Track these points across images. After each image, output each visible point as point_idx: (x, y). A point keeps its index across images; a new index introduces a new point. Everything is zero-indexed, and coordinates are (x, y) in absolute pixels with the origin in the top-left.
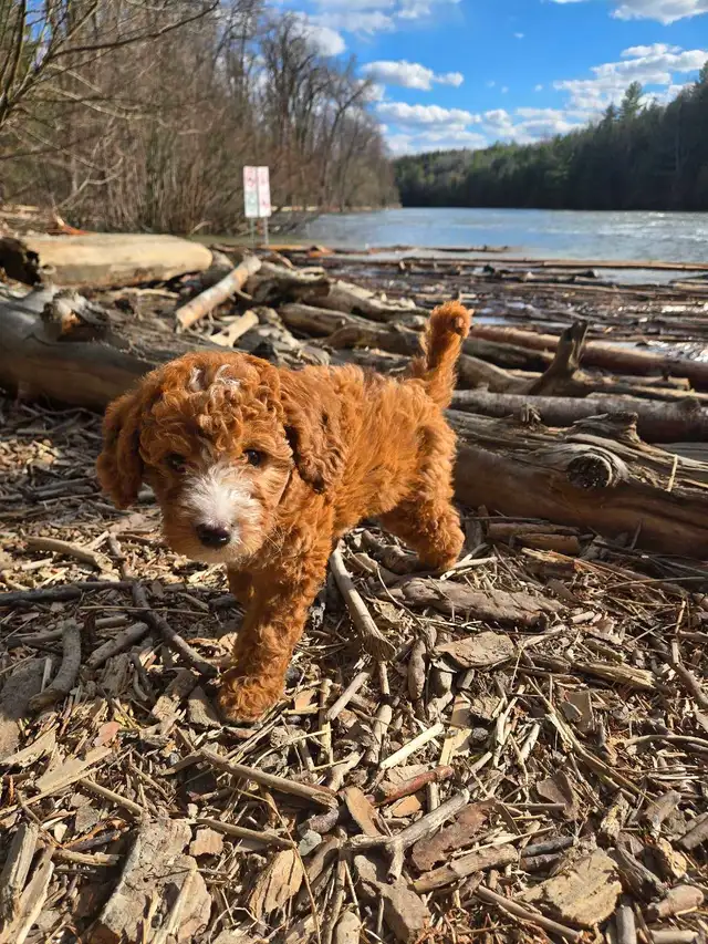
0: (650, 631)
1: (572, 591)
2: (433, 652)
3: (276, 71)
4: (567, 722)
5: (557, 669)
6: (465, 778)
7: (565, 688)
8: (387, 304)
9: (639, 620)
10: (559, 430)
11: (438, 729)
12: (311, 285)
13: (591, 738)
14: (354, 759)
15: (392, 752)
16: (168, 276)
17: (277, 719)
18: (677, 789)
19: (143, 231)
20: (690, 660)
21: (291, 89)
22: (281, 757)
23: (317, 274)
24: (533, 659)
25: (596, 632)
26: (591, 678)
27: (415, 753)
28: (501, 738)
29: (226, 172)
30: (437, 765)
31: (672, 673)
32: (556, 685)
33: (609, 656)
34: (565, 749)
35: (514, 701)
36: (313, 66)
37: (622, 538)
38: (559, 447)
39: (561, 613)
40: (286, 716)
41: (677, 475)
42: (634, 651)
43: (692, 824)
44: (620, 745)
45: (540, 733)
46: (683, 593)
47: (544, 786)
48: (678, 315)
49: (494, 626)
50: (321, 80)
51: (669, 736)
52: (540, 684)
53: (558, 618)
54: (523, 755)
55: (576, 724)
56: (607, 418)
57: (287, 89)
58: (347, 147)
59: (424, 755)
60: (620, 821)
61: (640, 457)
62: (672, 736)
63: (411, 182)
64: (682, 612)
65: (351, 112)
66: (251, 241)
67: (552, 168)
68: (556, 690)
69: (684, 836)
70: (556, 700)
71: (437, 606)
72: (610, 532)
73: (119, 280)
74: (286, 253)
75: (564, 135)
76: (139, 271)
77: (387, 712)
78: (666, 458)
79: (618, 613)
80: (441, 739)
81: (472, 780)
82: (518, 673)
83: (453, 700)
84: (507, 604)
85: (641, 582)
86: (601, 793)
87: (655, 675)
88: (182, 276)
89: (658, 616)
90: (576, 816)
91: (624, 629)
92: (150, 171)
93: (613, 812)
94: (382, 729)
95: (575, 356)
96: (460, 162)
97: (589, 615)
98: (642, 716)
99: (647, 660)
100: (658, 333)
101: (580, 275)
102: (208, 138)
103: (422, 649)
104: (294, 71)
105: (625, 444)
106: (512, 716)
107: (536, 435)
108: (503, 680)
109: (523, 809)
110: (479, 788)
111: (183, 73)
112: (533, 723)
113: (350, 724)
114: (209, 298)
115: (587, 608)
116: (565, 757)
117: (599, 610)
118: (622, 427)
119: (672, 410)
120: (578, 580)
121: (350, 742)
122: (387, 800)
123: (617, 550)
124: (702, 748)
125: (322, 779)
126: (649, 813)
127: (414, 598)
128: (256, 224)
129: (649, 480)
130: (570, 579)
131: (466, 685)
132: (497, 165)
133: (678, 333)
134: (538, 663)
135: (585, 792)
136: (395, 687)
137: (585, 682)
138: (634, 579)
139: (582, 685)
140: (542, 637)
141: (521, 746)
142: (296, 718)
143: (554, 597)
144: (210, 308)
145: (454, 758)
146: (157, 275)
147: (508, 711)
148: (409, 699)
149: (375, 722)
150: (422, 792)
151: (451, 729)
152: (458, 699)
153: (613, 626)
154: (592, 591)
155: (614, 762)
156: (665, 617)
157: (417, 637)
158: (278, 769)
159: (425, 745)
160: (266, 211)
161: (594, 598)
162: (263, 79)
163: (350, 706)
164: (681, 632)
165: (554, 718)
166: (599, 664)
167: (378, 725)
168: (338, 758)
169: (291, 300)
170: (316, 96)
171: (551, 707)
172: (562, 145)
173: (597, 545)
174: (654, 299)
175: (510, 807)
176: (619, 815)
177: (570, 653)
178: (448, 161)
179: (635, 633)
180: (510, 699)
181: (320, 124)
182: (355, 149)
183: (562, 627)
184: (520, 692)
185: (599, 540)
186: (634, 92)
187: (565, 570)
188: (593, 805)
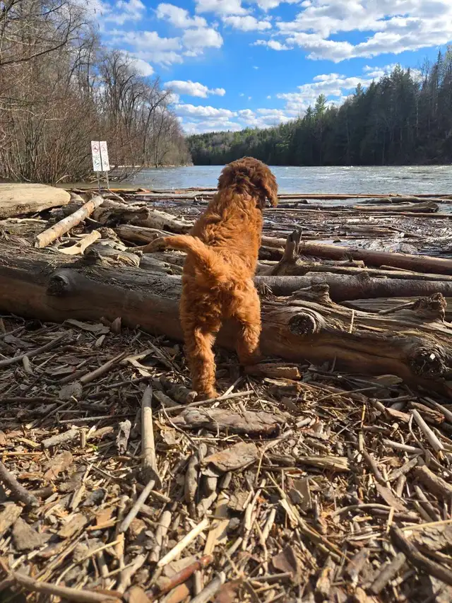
0: (346, 428)
1: (297, 405)
2: (202, 463)
3: (110, 84)
4: (294, 504)
5: (286, 465)
6: (222, 562)
7: (293, 478)
8: (186, 223)
9: (338, 421)
10: (284, 298)
11: (205, 524)
12: (136, 212)
13: (310, 514)
14: (140, 560)
15: (169, 549)
16: (40, 209)
17: (81, 536)
18: (367, 546)
19: (24, 181)
20: (370, 446)
21: (121, 94)
22: (81, 568)
23: (140, 206)
24: (271, 459)
25: (312, 432)
26: (309, 467)
27: (187, 547)
28: (248, 526)
29: (80, 144)
30: (203, 555)
31: (360, 456)
32: (286, 476)
33: (321, 450)
34: (293, 526)
35: (259, 492)
36: (134, 82)
37: (326, 364)
38: (284, 309)
39: (289, 421)
40: (89, 532)
41: (355, 322)
42: (337, 443)
43: (378, 572)
44: (329, 517)
45: (276, 516)
46: (364, 399)
47: (277, 560)
48: (356, 224)
49: (244, 437)
50: (138, 90)
51: (359, 506)
52: (276, 477)
53: (287, 425)
54: (264, 536)
55: (300, 505)
56: (311, 289)
57: (118, 95)
58: (158, 130)
59: (194, 548)
60: (330, 579)
61: (332, 312)
62: (362, 504)
63: (198, 150)
64: (364, 412)
65: (159, 109)
66: (98, 186)
67: (279, 142)
68: (286, 481)
69: (373, 583)
70: (287, 488)
71: (207, 427)
72: (318, 362)
73: (5, 213)
74: (122, 194)
75: (284, 124)
76: (19, 207)
77: (167, 516)
78: (347, 311)
79: (326, 417)
80: (206, 532)
81: (227, 563)
82: (262, 470)
83: (217, 498)
84: (254, 421)
85: (338, 394)
86: (318, 557)
87: (349, 460)
88: (51, 209)
89: (350, 417)
90: (300, 581)
91: (330, 428)
92: (28, 143)
93: (325, 573)
94: (163, 531)
95: (296, 250)
96: (226, 139)
97: (308, 420)
98: (342, 492)
99: (345, 448)
100: (345, 235)
101: (301, 202)
102: (66, 123)
103: (196, 462)
104: (122, 85)
105: (323, 305)
106: (257, 504)
107: (270, 302)
108: (250, 478)
109: (262, 581)
110: (232, 569)
111: (49, 83)
112: (271, 509)
113: (138, 532)
114: (67, 223)
115: (306, 416)
116: (292, 533)
117: (314, 416)
118: (320, 294)
119: (354, 280)
120: (300, 396)
121: (137, 547)
122: (163, 593)
123: (322, 374)
124: (381, 511)
125: (114, 582)
126: (349, 569)
127: (191, 423)
128: (101, 176)
129: (338, 327)
130: (295, 396)
131: (226, 485)
132: (248, 141)
133: (355, 234)
134: (274, 462)
135: (306, 558)
136: (175, 495)
137: (305, 471)
138: (334, 392)
139: (304, 474)
140: (277, 441)
141: (263, 529)
142: (98, 533)
143: (286, 410)
144: (68, 229)
145: (216, 546)
146: (33, 209)
147: (254, 501)
148: (185, 503)
149: (158, 526)
150: (189, 580)
151: (215, 521)
152: (220, 497)
153: (322, 427)
154: (309, 403)
155: (325, 530)
156: (355, 417)
157: (193, 452)
158: (79, 579)
159: (195, 538)
160: (107, 168)
161: (310, 408)
162: (102, 89)
163: (140, 515)
164: (365, 427)
165: (285, 503)
166: (314, 457)
167: (160, 529)
168: (127, 562)
169: (124, 222)
170: (136, 99)
171: (283, 494)
172: (284, 129)
173: (311, 371)
174: (341, 216)
175: (254, 581)
176: (328, 575)
177: (296, 451)
178: (219, 139)
179: (336, 430)
180: (256, 491)
181: (140, 116)
182: (163, 131)
183: (290, 432)
184: (263, 485)
185: (312, 368)
186: (321, 100)
187: (292, 391)
188: (311, 568)
